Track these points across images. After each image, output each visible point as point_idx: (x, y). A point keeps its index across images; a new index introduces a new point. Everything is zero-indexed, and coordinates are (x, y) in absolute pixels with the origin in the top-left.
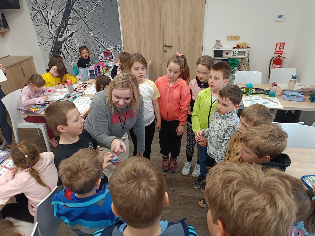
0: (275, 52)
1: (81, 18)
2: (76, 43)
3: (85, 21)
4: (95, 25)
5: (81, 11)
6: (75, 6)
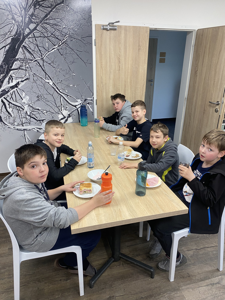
1: (36, 61)
2: (24, 97)
3: (42, 65)
4: (56, 71)
5: (36, 50)
6: (27, 43)
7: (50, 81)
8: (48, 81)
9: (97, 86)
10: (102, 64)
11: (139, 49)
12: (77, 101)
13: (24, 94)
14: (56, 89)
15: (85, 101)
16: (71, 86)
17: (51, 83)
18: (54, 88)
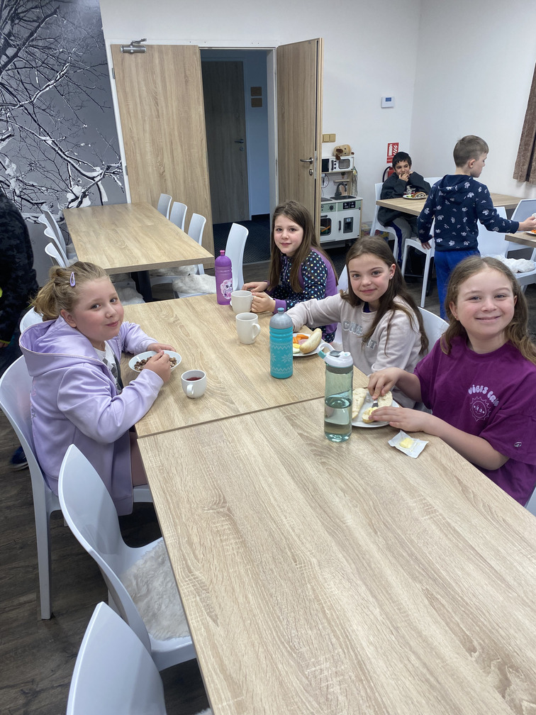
0: (388, 159)
1: (22, 106)
2: (8, 166)
3: (31, 112)
4: (56, 122)
5: (20, 89)
6: (5, 77)
7: (48, 138)
8: (44, 138)
9: (125, 144)
10: (129, 108)
11: (187, 82)
12: (95, 170)
13: (7, 160)
14: (59, 151)
15: (107, 169)
16: (82, 145)
17: (50, 142)
18: (54, 149)
